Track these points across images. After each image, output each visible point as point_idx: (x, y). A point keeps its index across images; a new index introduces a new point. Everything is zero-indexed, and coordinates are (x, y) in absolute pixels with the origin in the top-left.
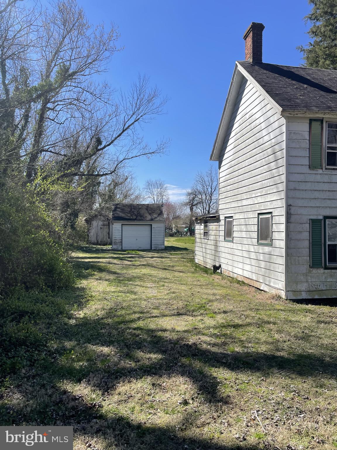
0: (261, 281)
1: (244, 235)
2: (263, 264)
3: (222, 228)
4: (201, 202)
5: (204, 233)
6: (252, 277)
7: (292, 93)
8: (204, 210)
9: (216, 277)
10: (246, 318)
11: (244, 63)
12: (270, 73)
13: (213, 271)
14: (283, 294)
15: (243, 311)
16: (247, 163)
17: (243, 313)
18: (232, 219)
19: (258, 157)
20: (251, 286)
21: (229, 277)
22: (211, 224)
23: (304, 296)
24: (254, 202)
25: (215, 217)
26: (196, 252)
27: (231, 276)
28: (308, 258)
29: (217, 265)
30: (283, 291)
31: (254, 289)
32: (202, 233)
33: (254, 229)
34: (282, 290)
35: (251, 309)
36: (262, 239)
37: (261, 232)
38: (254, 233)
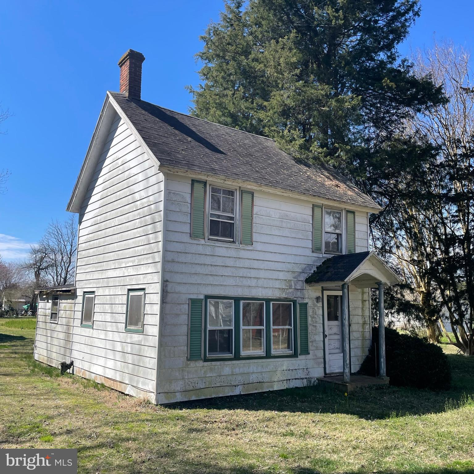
0: (127, 382)
1: (108, 317)
2: (130, 359)
3: (79, 307)
4: (54, 265)
5: (52, 314)
6: (116, 377)
7: (173, 145)
8: (57, 276)
9: (64, 380)
10: (97, 437)
11: (118, 95)
12: (150, 115)
13: (60, 371)
14: (153, 398)
15: (95, 427)
16: (117, 221)
17: (94, 430)
18: (93, 296)
19: (130, 216)
20: (113, 389)
21: (84, 380)
22: (63, 301)
23: (179, 398)
24: (124, 273)
25: (69, 291)
26: (37, 344)
27: (87, 377)
28: (186, 347)
29: (68, 362)
30: (153, 394)
31: (116, 394)
32: (49, 314)
33: (122, 310)
34: (152, 392)
35: (107, 424)
36: (131, 324)
37: (131, 315)
38: (122, 316)
